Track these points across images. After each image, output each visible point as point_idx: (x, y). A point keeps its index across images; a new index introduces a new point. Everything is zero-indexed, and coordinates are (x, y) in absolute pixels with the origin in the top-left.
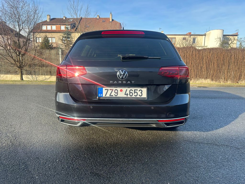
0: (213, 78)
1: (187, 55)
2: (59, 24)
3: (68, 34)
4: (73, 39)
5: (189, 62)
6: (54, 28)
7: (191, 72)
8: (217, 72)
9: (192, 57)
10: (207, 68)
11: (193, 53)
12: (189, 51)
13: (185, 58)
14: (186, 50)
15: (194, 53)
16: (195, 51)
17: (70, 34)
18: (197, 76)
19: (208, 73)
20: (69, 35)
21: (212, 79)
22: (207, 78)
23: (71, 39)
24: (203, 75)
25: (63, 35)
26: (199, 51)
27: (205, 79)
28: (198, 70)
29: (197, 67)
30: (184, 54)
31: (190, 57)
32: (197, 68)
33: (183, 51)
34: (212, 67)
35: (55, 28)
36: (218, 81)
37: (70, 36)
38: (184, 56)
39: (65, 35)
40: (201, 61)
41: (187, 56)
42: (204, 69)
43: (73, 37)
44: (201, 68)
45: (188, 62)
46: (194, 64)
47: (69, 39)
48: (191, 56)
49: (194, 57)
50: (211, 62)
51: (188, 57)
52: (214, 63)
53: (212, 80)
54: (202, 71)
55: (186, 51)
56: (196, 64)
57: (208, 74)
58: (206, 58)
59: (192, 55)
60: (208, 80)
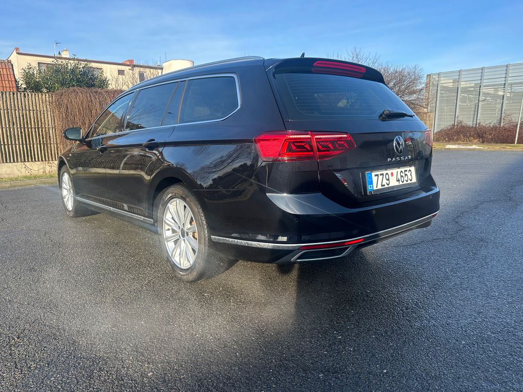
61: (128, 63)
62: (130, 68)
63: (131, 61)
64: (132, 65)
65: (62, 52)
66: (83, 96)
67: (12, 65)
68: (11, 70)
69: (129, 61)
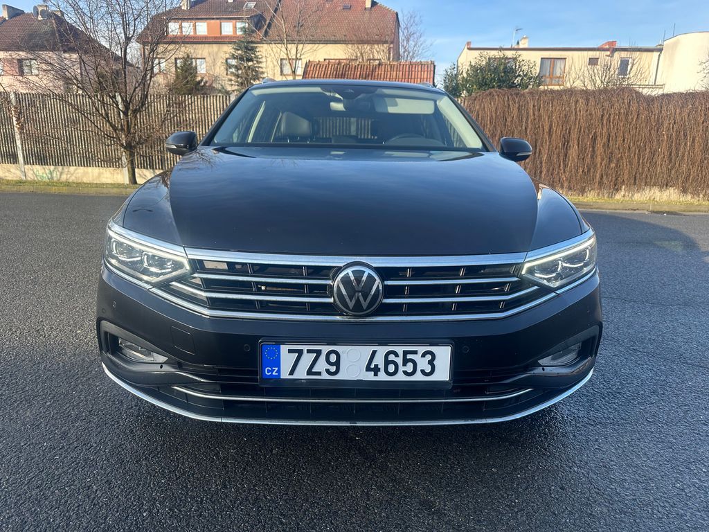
0: (687, 186)
1: (610, 114)
2: (217, 19)
3: (246, 48)
4: (261, 62)
5: (616, 137)
6: (202, 29)
7: (621, 167)
8: (701, 168)
9: (626, 120)
10: (670, 155)
11: (629, 106)
12: (618, 101)
13: (605, 122)
14: (609, 99)
15: (634, 107)
16: (638, 102)
17: (253, 49)
18: (638, 178)
19: (672, 169)
20: (250, 50)
21: (683, 187)
22: (667, 185)
23: (255, 62)
24: (656, 175)
25: (233, 51)
26: (650, 100)
27: (661, 187)
28: (643, 160)
29: (639, 151)
30: (604, 110)
31: (621, 121)
32: (639, 154)
33: (599, 100)
34: (687, 153)
35: (206, 30)
36: (701, 196)
37: (253, 55)
38: (603, 116)
39: (238, 50)
40: (652, 132)
41: (612, 116)
42: (662, 156)
43: (260, 57)
44: (653, 153)
45: (613, 134)
46: (630, 143)
47: (250, 63)
48: (623, 117)
49: (632, 119)
50: (685, 136)
51: (613, 120)
52: (694, 140)
53: (684, 191)
54: (653, 164)
55: (608, 102)
56: (638, 141)
57: (673, 172)
58: (670, 124)
59: (627, 114)
60: (672, 190)
61: (607, 47)
62: (608, 53)
63: (613, 43)
64: (611, 50)
65: (521, 40)
66: (499, 100)
67: (434, 66)
68: (432, 72)
69: (609, 43)
